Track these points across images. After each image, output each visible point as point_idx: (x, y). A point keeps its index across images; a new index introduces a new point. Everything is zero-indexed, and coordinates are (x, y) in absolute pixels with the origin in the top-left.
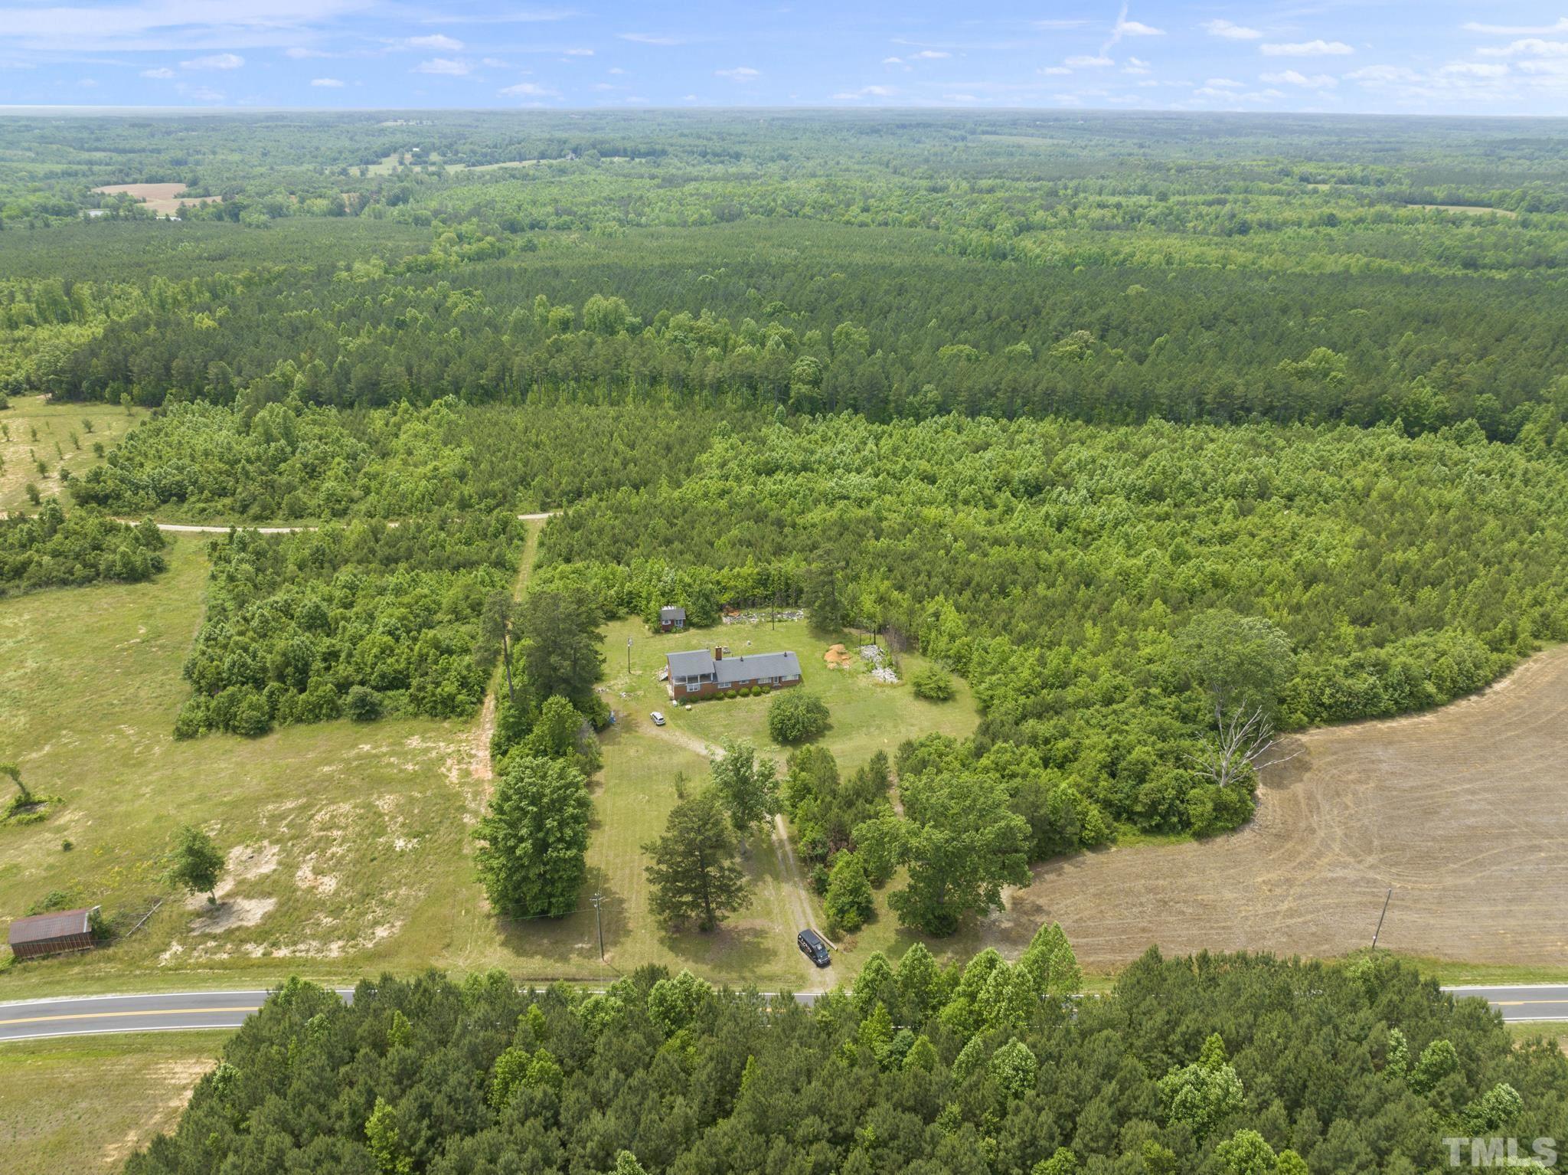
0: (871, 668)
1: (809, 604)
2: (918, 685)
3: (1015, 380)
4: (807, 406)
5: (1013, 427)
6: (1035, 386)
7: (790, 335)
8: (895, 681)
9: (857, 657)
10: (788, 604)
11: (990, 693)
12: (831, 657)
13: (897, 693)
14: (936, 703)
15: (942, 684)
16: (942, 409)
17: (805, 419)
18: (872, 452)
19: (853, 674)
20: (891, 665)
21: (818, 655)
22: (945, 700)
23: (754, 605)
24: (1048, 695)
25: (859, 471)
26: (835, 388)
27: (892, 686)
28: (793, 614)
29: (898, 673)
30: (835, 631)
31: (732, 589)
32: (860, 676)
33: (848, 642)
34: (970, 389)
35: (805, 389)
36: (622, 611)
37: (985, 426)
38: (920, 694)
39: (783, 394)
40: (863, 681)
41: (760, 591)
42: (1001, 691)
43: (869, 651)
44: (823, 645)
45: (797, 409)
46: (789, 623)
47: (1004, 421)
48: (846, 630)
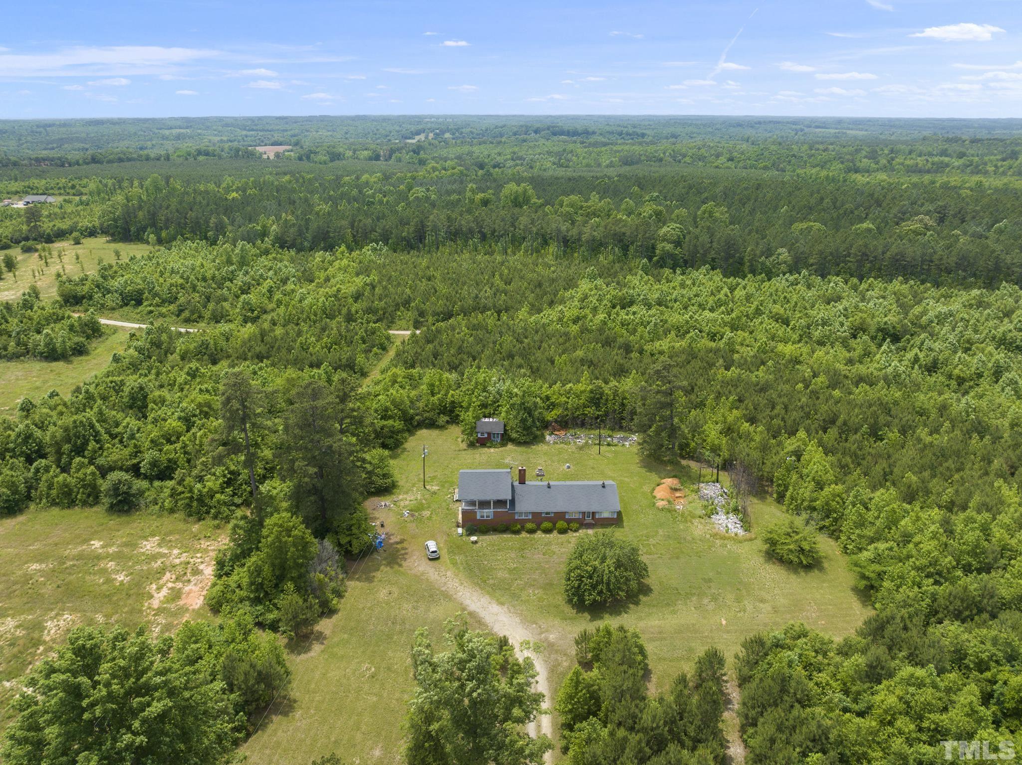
0: (711, 512)
1: (643, 429)
2: (772, 543)
3: (866, 246)
4: (670, 262)
5: (863, 286)
6: (884, 253)
7: (661, 212)
8: (741, 532)
9: (693, 496)
10: (621, 428)
11: (877, 568)
12: (661, 493)
13: (744, 550)
14: (796, 572)
15: (806, 547)
16: (794, 269)
17: (667, 271)
18: (726, 295)
19: (689, 517)
20: (736, 510)
21: (647, 489)
22: (808, 567)
23: (583, 425)
24: (972, 583)
25: (712, 310)
26: (695, 246)
27: (736, 539)
28: (625, 439)
29: (746, 524)
30: (671, 462)
31: (559, 405)
32: (696, 521)
33: (686, 477)
34: (821, 253)
35: (669, 247)
36: (443, 419)
37: (835, 283)
38: (774, 554)
39: (649, 251)
40: (698, 529)
41: (591, 411)
42: (895, 569)
43: (710, 490)
44: (654, 477)
45: (661, 264)
46: (619, 448)
47: (855, 280)
48: (684, 462)
